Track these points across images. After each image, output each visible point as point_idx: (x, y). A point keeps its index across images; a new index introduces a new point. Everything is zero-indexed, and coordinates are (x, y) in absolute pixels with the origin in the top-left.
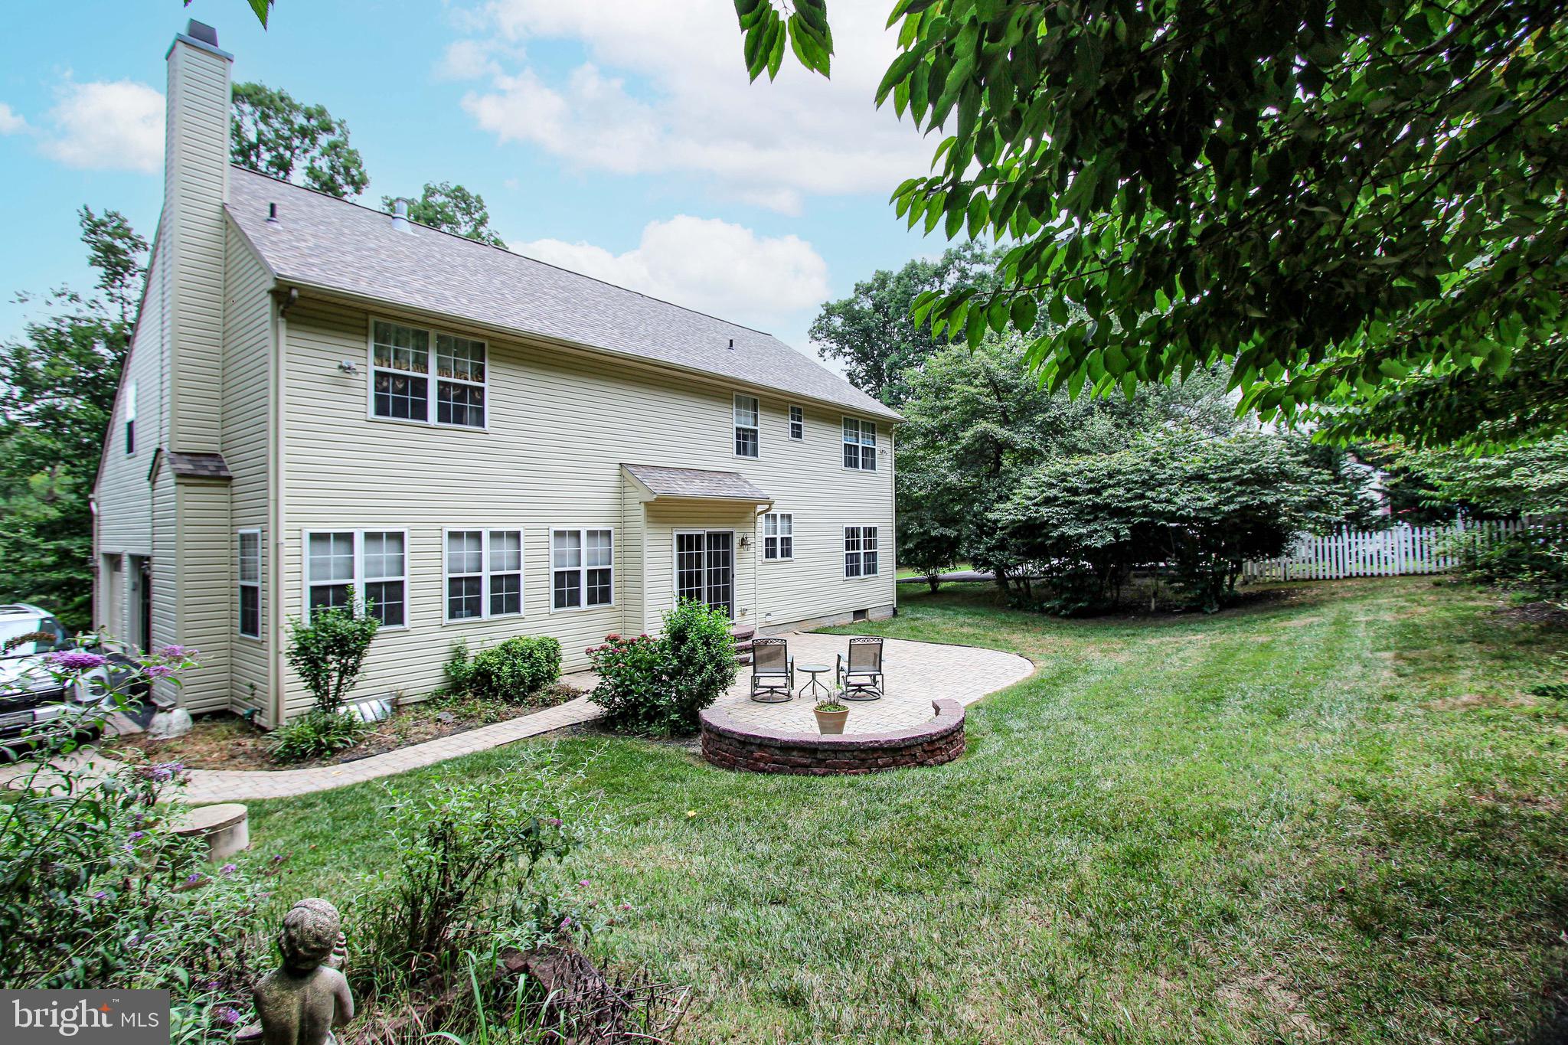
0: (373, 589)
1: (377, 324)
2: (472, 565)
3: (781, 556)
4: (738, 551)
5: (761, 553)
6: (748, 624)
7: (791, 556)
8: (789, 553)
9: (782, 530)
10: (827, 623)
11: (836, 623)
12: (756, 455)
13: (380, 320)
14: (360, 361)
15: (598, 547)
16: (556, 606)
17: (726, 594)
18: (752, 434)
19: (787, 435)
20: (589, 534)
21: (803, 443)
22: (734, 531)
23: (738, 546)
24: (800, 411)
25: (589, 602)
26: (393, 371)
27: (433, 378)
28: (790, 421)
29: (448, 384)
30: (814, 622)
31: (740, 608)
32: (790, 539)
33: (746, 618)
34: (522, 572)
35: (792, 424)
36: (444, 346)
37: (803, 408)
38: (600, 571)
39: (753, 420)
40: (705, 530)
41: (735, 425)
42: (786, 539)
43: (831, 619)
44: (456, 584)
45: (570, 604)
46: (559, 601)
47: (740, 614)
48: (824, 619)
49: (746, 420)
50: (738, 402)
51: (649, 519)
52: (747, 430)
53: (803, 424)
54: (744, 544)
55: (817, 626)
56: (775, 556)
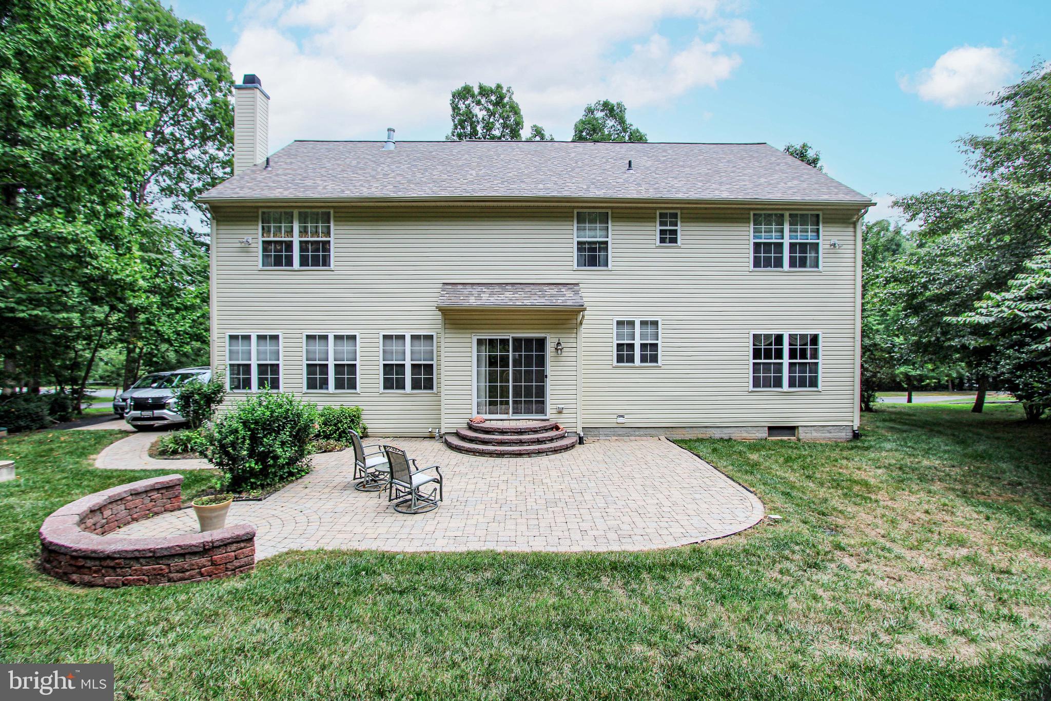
0: (263, 368)
1: (263, 213)
2: (323, 356)
3: (642, 361)
4: (554, 354)
5: (610, 358)
6: (565, 422)
7: (657, 362)
8: (654, 359)
9: (642, 336)
10: (717, 434)
11: (734, 437)
12: (607, 265)
13: (265, 210)
14: (255, 236)
15: (422, 347)
16: (385, 388)
17: (541, 392)
18: (604, 246)
19: (653, 242)
20: (414, 337)
21: (680, 248)
22: (548, 336)
23: (553, 350)
24: (675, 216)
25: (413, 388)
26: (272, 239)
27: (296, 240)
28: (659, 228)
29: (307, 242)
30: (696, 431)
31: (555, 406)
32: (657, 345)
33: (563, 416)
34: (358, 363)
35: (661, 231)
36: (303, 218)
37: (679, 212)
38: (425, 365)
39: (604, 233)
40: (509, 335)
41: (576, 240)
42: (651, 344)
43: (726, 430)
44: (313, 368)
45: (397, 388)
46: (388, 384)
47: (555, 411)
48: (712, 429)
49: (592, 233)
50: (581, 219)
51: (447, 326)
52: (595, 243)
53: (679, 228)
54: (558, 348)
55: (700, 436)
56: (633, 361)
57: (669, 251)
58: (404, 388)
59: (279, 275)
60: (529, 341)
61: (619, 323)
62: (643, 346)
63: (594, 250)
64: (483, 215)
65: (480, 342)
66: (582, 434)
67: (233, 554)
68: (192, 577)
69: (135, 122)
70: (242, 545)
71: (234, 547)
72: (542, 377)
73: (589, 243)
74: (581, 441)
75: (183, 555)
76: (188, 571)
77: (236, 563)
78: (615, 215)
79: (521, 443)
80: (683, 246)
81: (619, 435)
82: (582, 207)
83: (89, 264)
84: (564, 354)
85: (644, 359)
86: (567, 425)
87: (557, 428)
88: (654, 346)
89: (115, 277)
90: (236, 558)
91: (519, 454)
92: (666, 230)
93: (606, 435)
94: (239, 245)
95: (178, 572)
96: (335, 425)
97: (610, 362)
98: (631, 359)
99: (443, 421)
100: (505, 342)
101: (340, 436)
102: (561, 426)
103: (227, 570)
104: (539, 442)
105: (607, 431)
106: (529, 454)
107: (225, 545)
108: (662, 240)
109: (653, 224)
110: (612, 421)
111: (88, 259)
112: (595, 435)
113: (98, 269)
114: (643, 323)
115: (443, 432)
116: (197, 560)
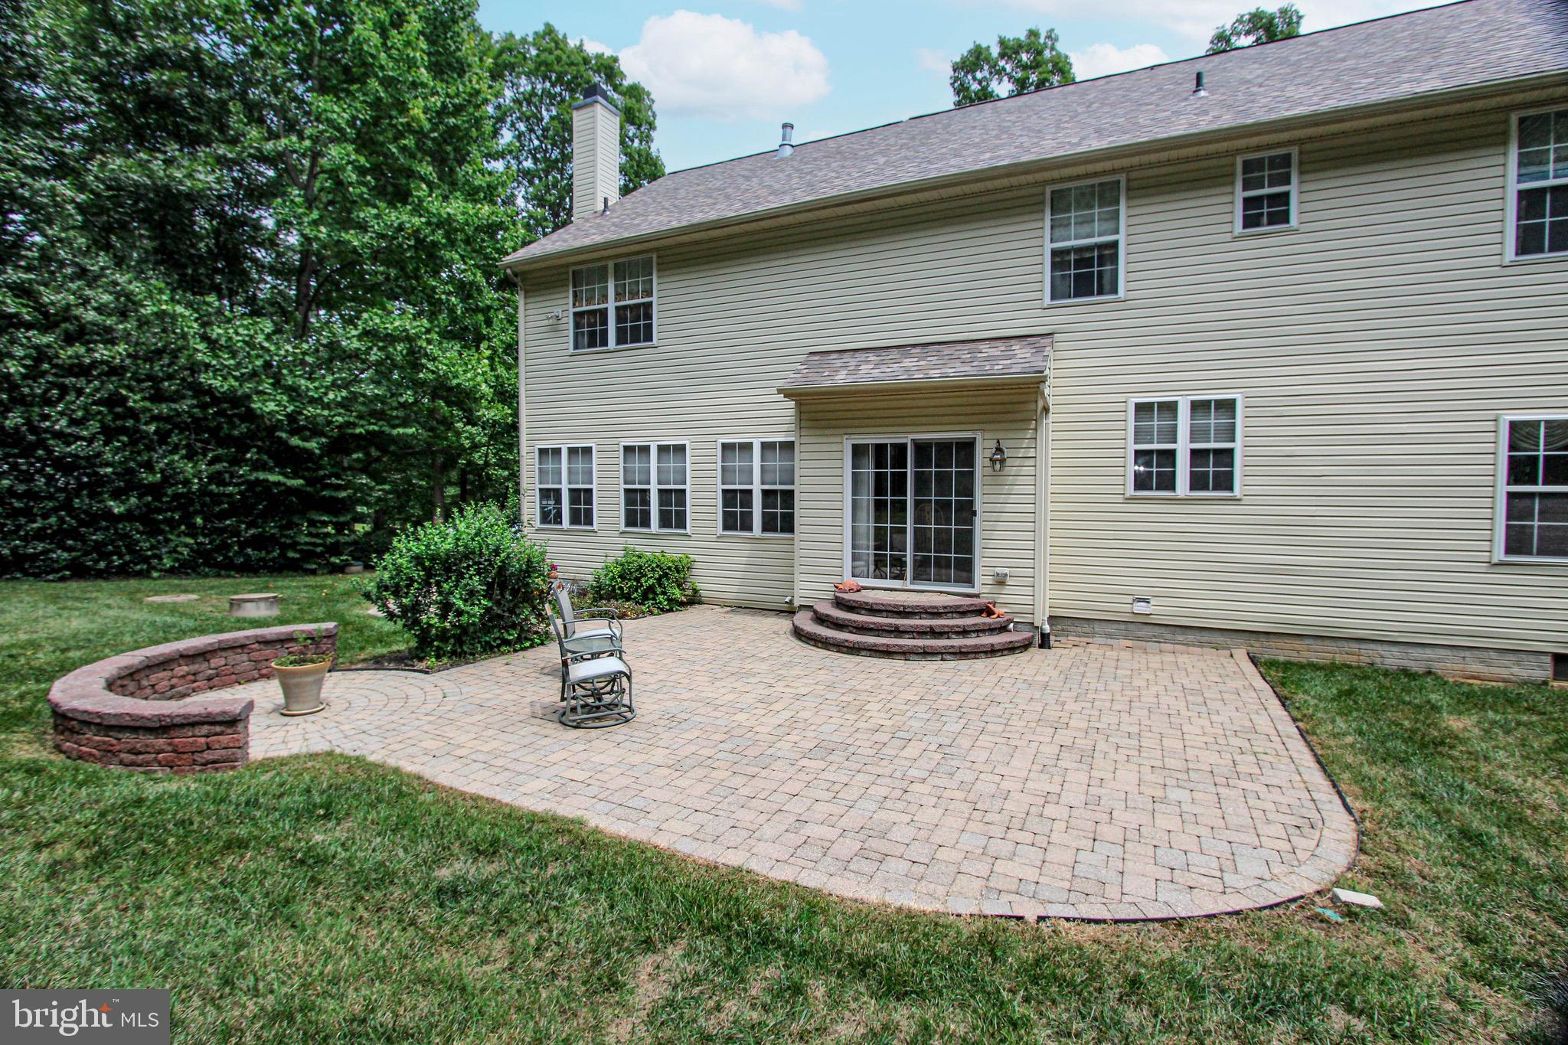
1: (574, 273)
2: (643, 478)
3: (1193, 487)
4: (989, 471)
5: (1120, 480)
6: (1010, 601)
7: (1231, 488)
8: (1225, 482)
9: (1195, 434)
10: (1393, 659)
11: (1438, 668)
12: (1115, 291)
13: (576, 268)
14: (565, 307)
15: (777, 462)
16: (726, 527)
17: (966, 542)
18: (1109, 252)
19: (1227, 227)
20: (765, 446)
21: (1296, 231)
22: (979, 436)
23: (987, 462)
24: (1286, 160)
25: (765, 529)
26: (585, 308)
27: (611, 306)
28: (1240, 194)
29: (625, 307)
30: (1331, 646)
31: (990, 571)
32: (1231, 451)
33: (1007, 590)
34: (688, 487)
35: (1246, 200)
36: (620, 273)
37: (1294, 151)
38: (782, 491)
39: (1110, 225)
40: (907, 439)
41: (1048, 247)
42: (1217, 452)
43: (1416, 653)
44: (632, 495)
45: (743, 529)
46: (729, 523)
47: (989, 580)
48: (1379, 648)
49: (1086, 229)
50: (1060, 202)
51: (803, 424)
52: (1089, 248)
53: (1293, 189)
54: (999, 458)
55: (1339, 659)
56: (1172, 487)
57: (1269, 243)
58: (750, 529)
59: (594, 362)
60: (944, 447)
61: (1142, 409)
62: (1198, 456)
63: (1089, 263)
64: (876, 225)
65: (858, 451)
66: (1047, 628)
67: (203, 740)
68: (148, 764)
69: (489, 186)
70: (218, 729)
71: (205, 729)
72: (967, 512)
73: (1079, 250)
74: (1045, 643)
75: (134, 729)
76: (140, 753)
77: (209, 756)
78: (1135, 184)
79: (898, 632)
80: (1304, 228)
81: (1138, 639)
82: (1062, 180)
83: (423, 366)
84: (1007, 471)
85: (1198, 482)
86: (1017, 608)
87: (990, 613)
88: (1225, 456)
89: (455, 382)
90: (209, 748)
91: (887, 653)
92: (1260, 198)
93: (1110, 636)
94: (546, 322)
95: (129, 752)
96: (637, 580)
97: (1119, 489)
98: (1167, 482)
99: (798, 585)
100: (901, 449)
101: (645, 597)
102: (998, 610)
103: (195, 762)
104: (933, 633)
105: (1111, 629)
106: (906, 654)
107: (193, 725)
108: (1250, 222)
109: (1228, 189)
110: (1123, 607)
111: (424, 361)
112: (1086, 634)
113: (433, 372)
114: (1199, 407)
115: (796, 603)
116: (151, 740)
